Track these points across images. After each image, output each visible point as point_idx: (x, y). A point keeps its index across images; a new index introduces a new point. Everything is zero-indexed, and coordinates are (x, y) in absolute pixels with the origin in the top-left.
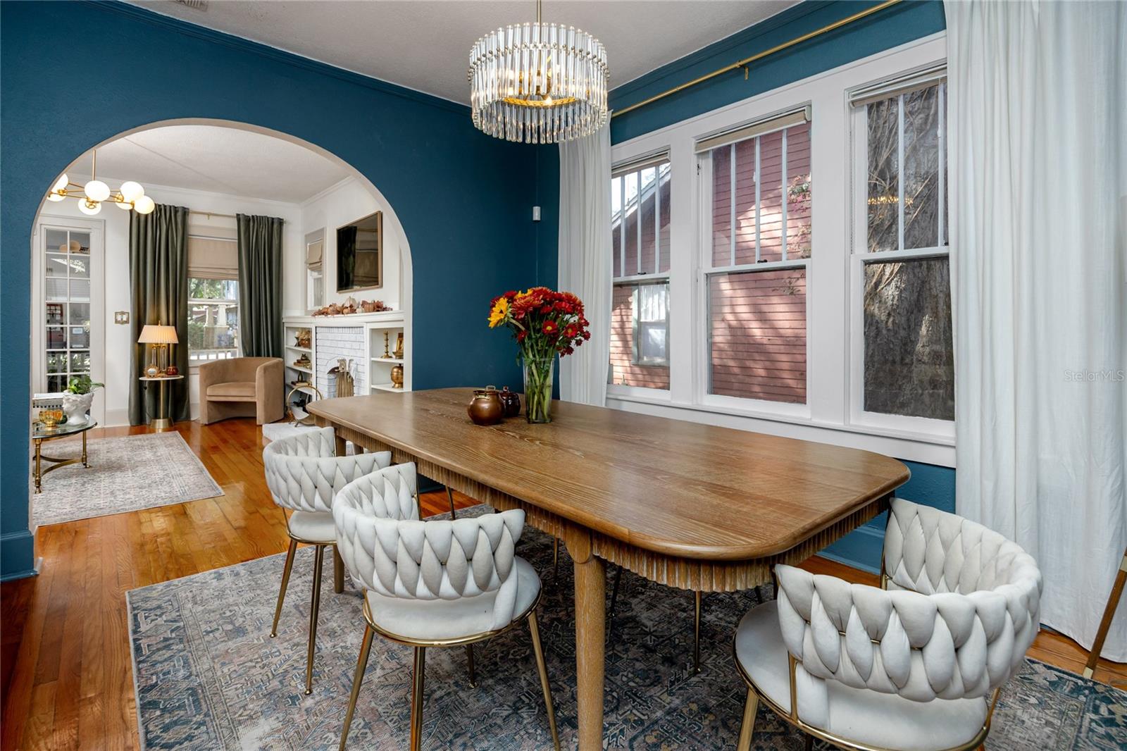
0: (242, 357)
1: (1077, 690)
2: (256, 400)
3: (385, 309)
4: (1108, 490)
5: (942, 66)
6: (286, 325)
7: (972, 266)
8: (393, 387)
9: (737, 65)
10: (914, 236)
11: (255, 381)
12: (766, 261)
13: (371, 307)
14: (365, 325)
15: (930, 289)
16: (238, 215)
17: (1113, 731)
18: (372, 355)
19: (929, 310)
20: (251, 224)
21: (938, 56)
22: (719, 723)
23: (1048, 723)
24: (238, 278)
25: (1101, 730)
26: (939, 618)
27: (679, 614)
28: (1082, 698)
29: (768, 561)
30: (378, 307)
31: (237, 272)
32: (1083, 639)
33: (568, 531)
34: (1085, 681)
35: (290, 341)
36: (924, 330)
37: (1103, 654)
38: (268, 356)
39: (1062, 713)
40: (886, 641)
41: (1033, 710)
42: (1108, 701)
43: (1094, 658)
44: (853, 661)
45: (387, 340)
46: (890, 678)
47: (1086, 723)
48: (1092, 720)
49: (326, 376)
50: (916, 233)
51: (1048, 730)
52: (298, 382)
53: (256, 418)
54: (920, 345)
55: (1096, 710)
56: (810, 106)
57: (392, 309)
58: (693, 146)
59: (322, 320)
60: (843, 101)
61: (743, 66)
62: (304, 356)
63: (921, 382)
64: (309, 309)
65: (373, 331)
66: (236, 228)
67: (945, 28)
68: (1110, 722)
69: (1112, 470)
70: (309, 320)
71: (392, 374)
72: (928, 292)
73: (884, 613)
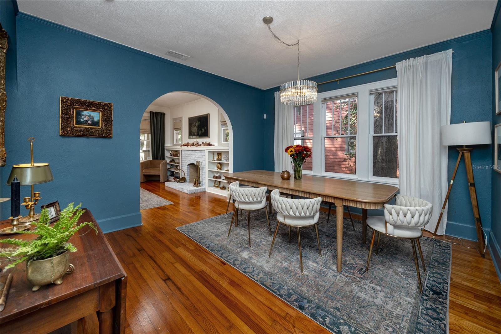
0: (152, 159)
1: (431, 241)
2: (160, 174)
3: (211, 145)
4: (438, 195)
5: (396, 87)
6: (166, 149)
7: (404, 139)
8: (217, 170)
9: (336, 80)
10: (377, 124)
11: (160, 168)
12: (343, 135)
13: (207, 144)
14: (206, 150)
15: (381, 140)
16: (150, 112)
17: (441, 247)
18: (208, 160)
19: (381, 146)
20: (155, 115)
21: (395, 84)
22: (353, 249)
23: (426, 246)
24: (150, 133)
25: (438, 247)
26: (417, 211)
27: (331, 229)
28: (433, 242)
29: (383, 204)
30: (209, 145)
31: (150, 131)
32: (432, 231)
33: (336, 200)
34: (433, 239)
35: (167, 154)
36: (379, 152)
37: (437, 234)
38: (160, 159)
39: (429, 244)
40: (407, 216)
41: (422, 244)
42: (439, 242)
43: (435, 234)
44: (400, 221)
45: (214, 155)
46: (407, 223)
47: (434, 246)
48: (435, 246)
49: (186, 166)
50: (377, 123)
51: (426, 247)
52: (171, 168)
53: (160, 180)
54: (378, 157)
55: (436, 244)
56: (358, 93)
57: (213, 145)
58: (321, 101)
59: (186, 148)
60: (367, 93)
61: (337, 80)
62: (172, 159)
63: (379, 168)
64: (174, 143)
65: (209, 152)
66: (150, 116)
67: (397, 77)
68: (440, 246)
69: (439, 189)
70: (179, 148)
71: (217, 166)
72: (380, 141)
73: (407, 211)
